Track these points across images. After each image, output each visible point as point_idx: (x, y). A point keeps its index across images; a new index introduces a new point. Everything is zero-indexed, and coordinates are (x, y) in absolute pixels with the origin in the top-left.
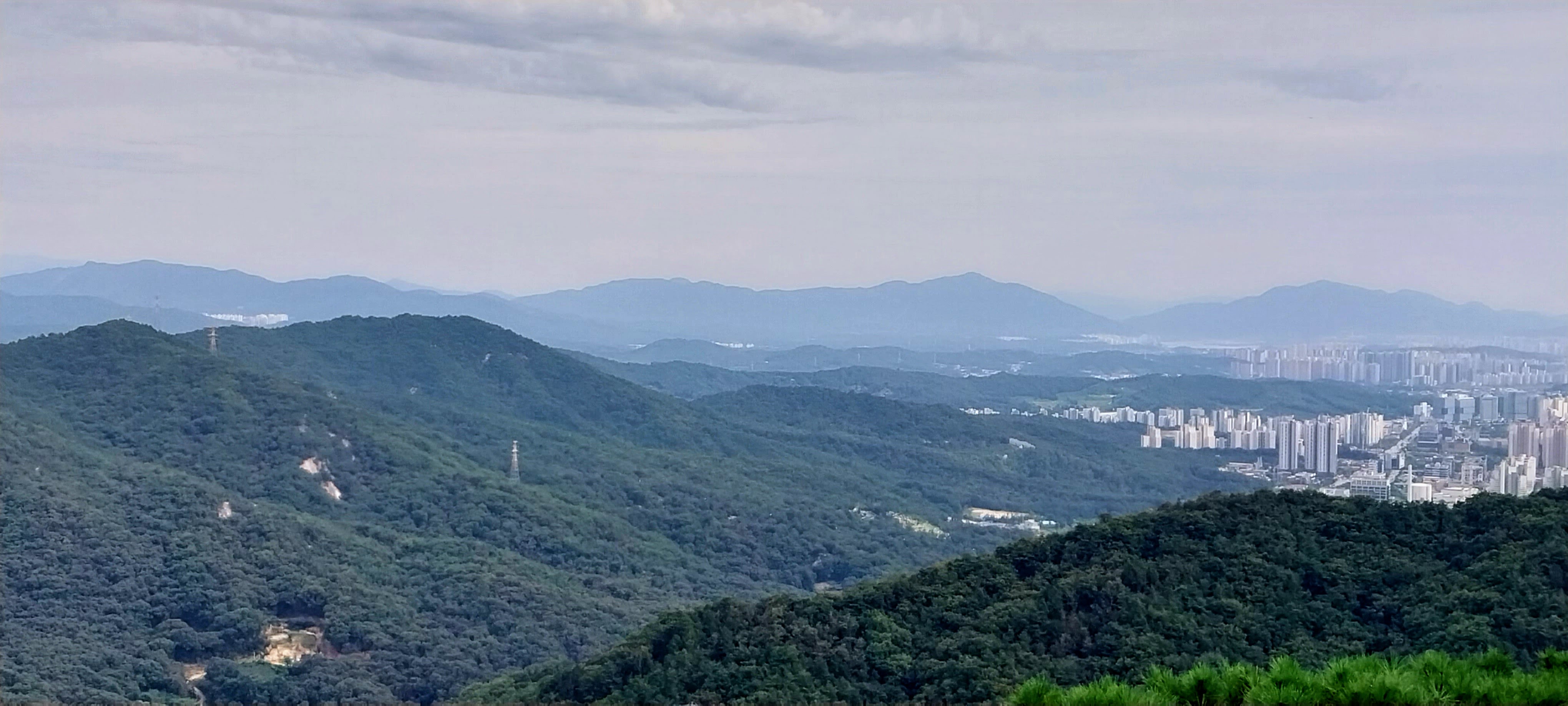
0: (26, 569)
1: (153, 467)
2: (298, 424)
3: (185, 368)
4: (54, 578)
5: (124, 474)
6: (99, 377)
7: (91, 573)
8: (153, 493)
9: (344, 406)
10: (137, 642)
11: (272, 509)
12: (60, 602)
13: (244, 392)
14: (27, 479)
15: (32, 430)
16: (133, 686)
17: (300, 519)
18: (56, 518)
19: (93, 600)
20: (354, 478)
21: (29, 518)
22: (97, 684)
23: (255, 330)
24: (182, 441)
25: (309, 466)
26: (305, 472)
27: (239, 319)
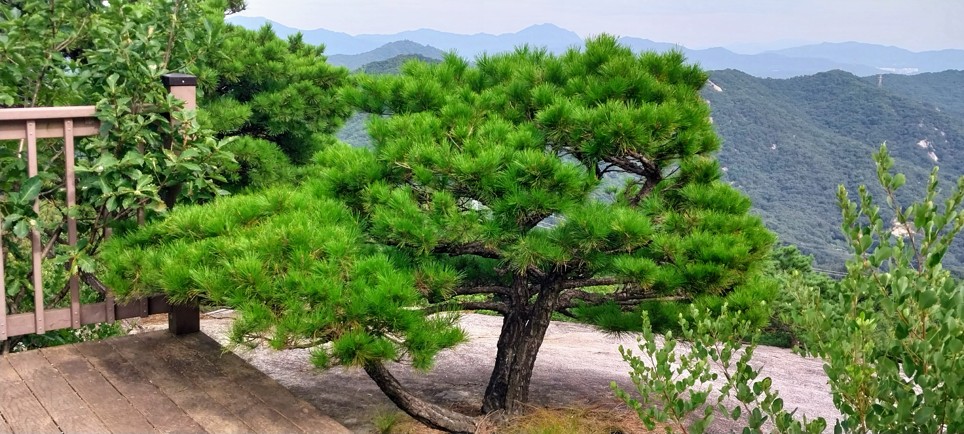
0: (786, 180)
1: (847, 139)
2: (919, 123)
3: (866, 93)
4: (798, 185)
5: (833, 141)
6: (825, 96)
7: (815, 185)
8: (846, 151)
9: (943, 115)
10: (833, 218)
11: (902, 163)
12: (800, 196)
13: (893, 106)
14: (790, 141)
15: (794, 119)
16: (829, 237)
17: (915, 169)
18: (801, 159)
19: (814, 197)
20: (945, 151)
21: (789, 158)
22: (813, 234)
23: (901, 76)
24: (859, 127)
25: (923, 144)
26: (919, 146)
27: (893, 71)
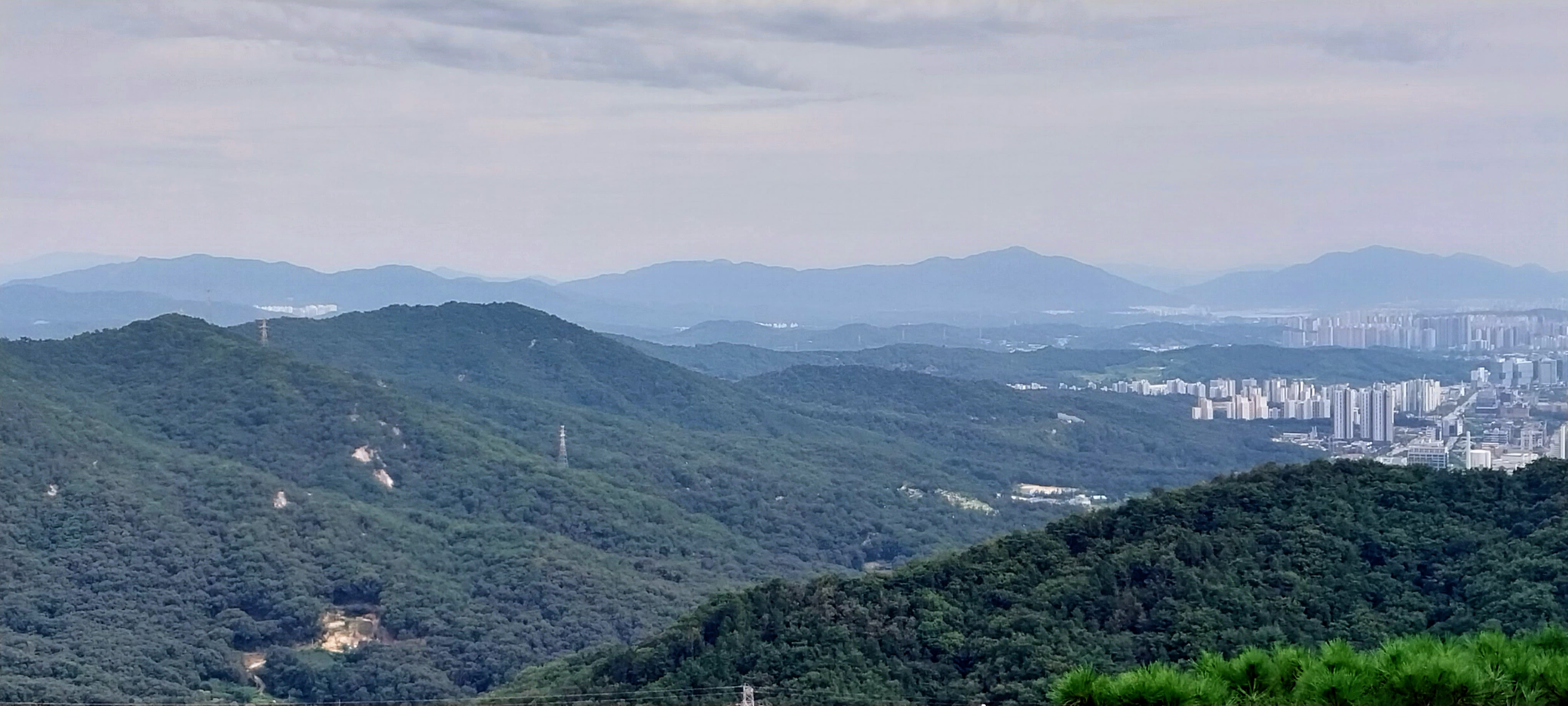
0: (86, 562)
1: (209, 458)
2: (349, 413)
3: (239, 361)
4: (114, 570)
5: (180, 466)
6: (153, 370)
7: (150, 565)
8: (209, 485)
9: (393, 395)
10: (197, 632)
11: (326, 498)
12: (120, 594)
13: (295, 382)
14: (85, 473)
15: (90, 426)
16: (194, 675)
17: (353, 507)
18: (115, 511)
19: (153, 592)
20: (405, 465)
21: (90, 512)
22: (158, 674)
23: (305, 321)
24: (234, 433)
25: (361, 455)
26: (358, 461)
27: (289, 310)
